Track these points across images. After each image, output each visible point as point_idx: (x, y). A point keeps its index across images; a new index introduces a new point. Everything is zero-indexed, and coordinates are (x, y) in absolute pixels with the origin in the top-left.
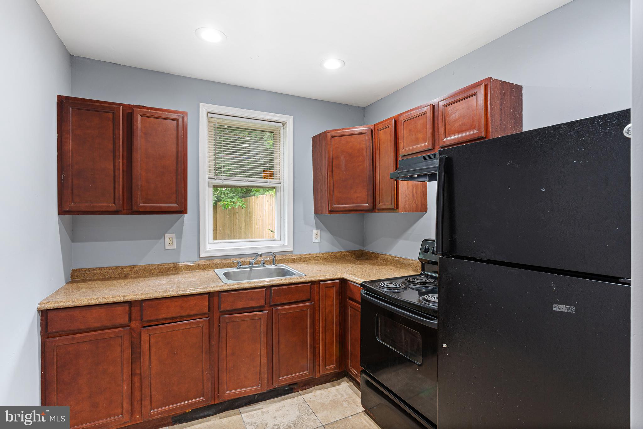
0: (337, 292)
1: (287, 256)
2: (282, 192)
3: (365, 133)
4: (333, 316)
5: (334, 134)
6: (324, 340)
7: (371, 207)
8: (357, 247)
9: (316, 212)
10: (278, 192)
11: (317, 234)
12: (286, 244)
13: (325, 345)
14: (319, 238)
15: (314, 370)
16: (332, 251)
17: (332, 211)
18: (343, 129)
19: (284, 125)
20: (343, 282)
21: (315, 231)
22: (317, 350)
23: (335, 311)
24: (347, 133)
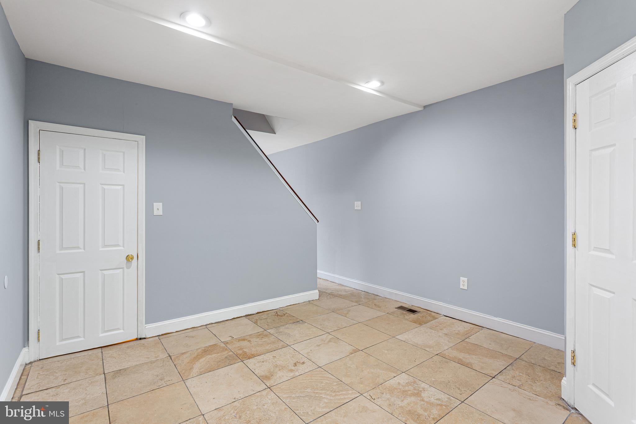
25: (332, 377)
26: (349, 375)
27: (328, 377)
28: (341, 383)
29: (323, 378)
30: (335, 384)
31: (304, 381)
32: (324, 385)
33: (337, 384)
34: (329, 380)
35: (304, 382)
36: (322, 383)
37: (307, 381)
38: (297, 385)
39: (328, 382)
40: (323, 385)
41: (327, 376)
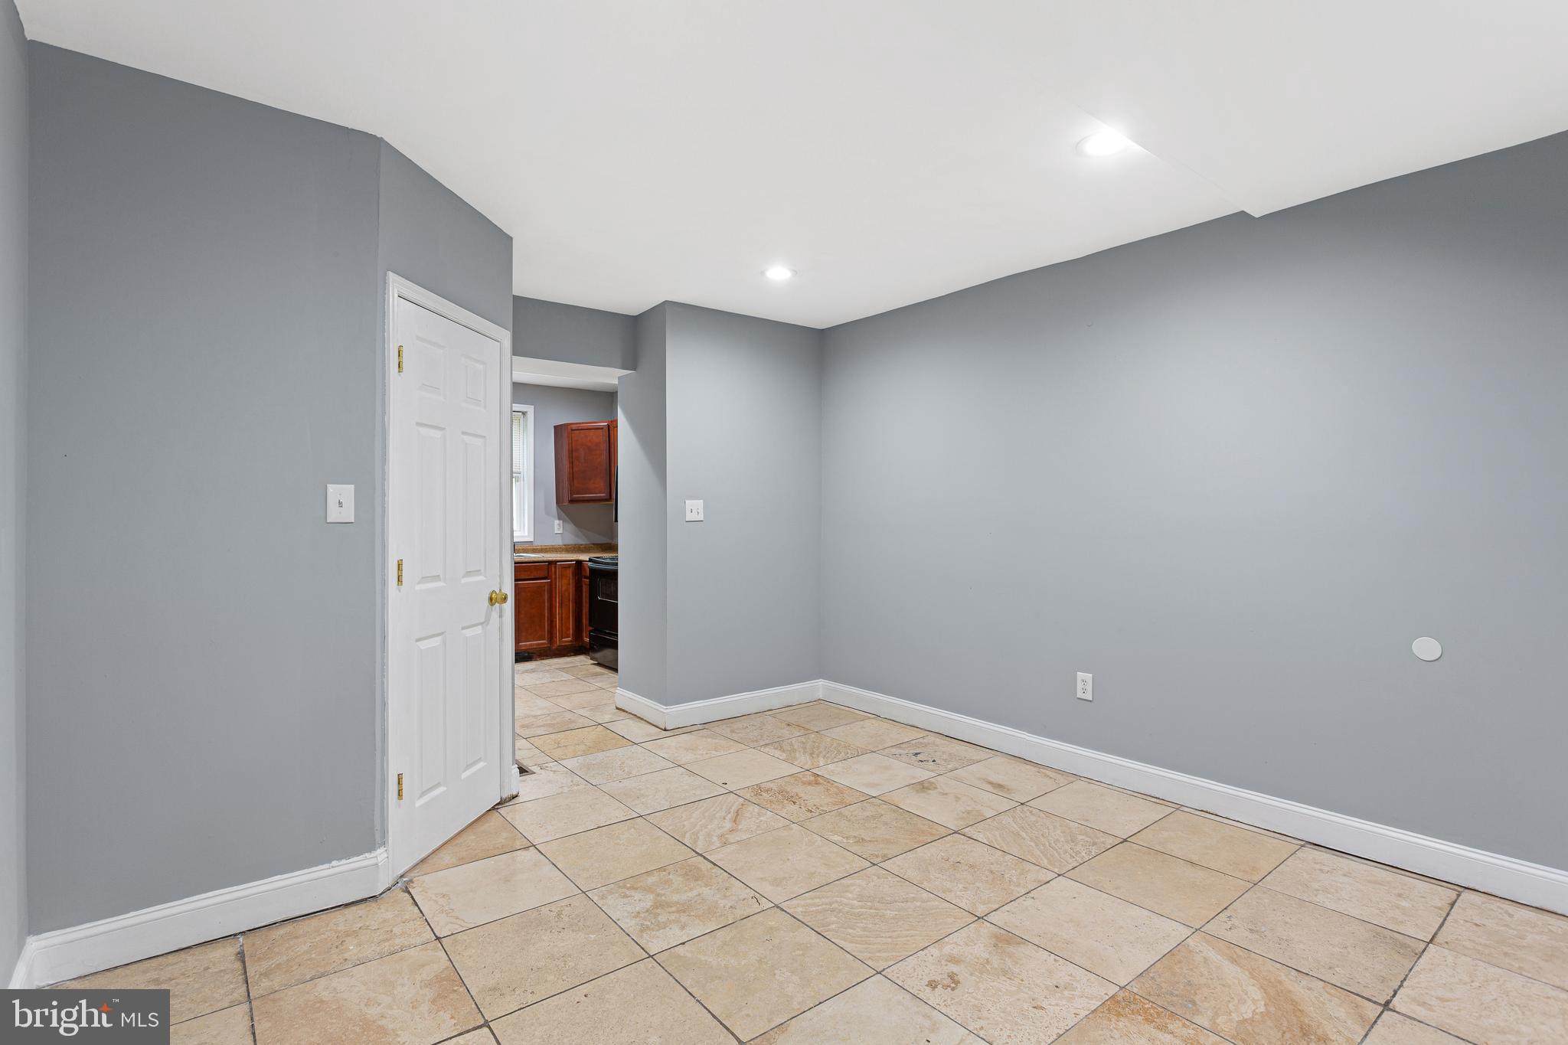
0: (573, 573)
1: (526, 546)
2: (522, 482)
3: (602, 429)
4: (569, 594)
5: (574, 427)
6: (561, 615)
7: (608, 497)
8: (604, 540)
9: (558, 502)
10: (517, 481)
11: (559, 524)
12: (526, 534)
13: (561, 619)
14: (562, 529)
15: (551, 639)
16: (576, 543)
17: (572, 501)
18: (583, 423)
19: (524, 413)
20: (579, 563)
21: (557, 522)
22: (554, 623)
23: (572, 589)
24: (586, 428)
25: (842, 943)
26: (798, 949)
27: (852, 942)
28: (819, 927)
29: (863, 939)
30: (833, 926)
31: (906, 932)
32: (858, 925)
33: (829, 925)
34: (850, 934)
35: (908, 930)
36: (864, 929)
37: (899, 932)
38: (920, 924)
39: (850, 931)
40: (862, 925)
41: (854, 945)
